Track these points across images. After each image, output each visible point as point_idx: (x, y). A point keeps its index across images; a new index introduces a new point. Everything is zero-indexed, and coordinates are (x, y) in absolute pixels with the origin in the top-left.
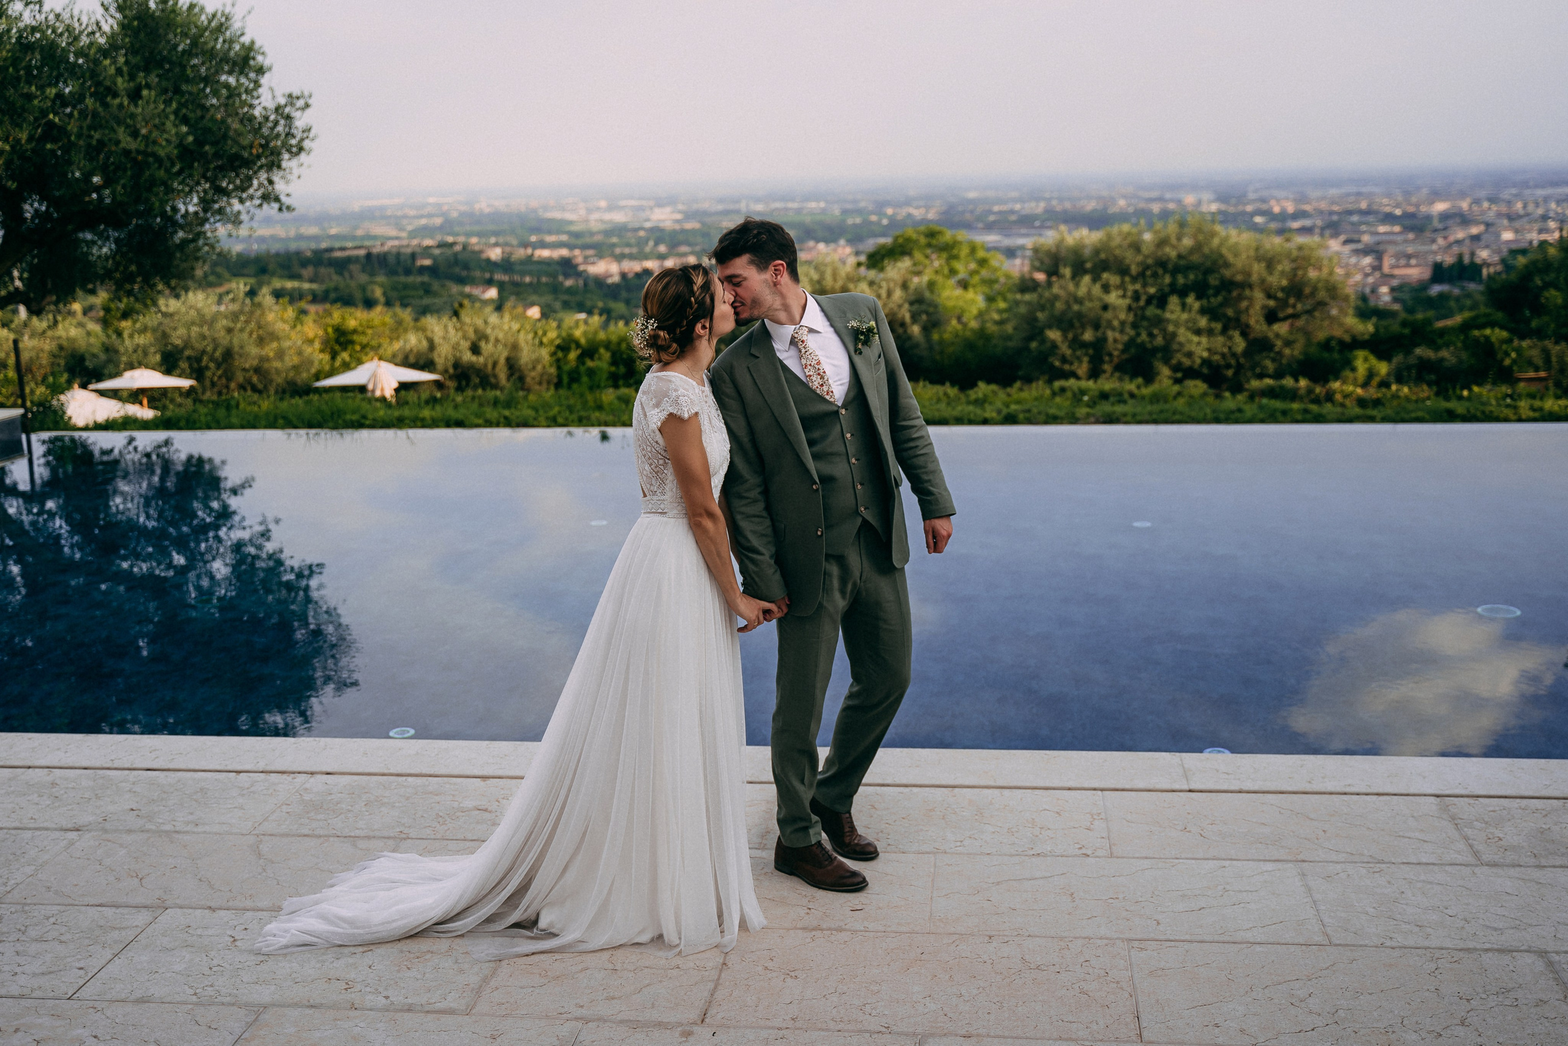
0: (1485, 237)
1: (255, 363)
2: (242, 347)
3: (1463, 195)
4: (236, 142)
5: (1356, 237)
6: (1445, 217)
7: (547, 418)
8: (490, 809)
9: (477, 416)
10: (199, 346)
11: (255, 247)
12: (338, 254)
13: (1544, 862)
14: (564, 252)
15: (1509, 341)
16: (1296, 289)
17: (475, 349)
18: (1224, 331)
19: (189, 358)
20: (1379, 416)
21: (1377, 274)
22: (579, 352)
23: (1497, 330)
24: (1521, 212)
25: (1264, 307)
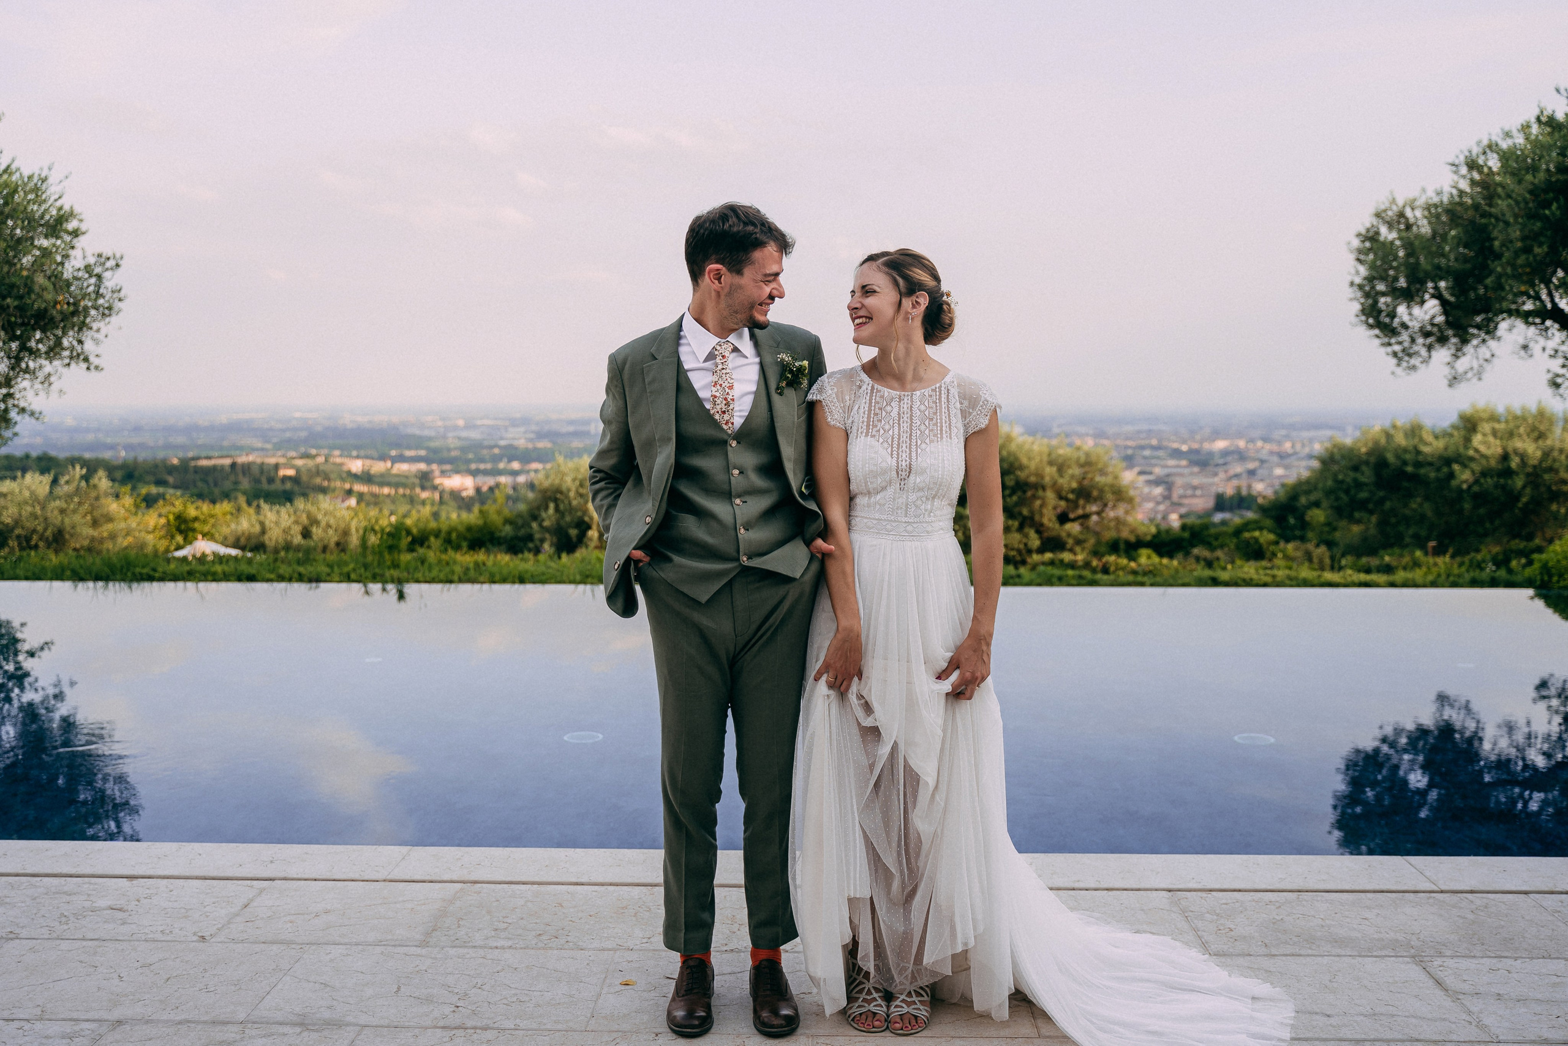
0: (1260, 472)
1: (86, 543)
2: (73, 528)
3: (1240, 435)
4: (39, 296)
5: (1148, 469)
6: (1225, 453)
7: (341, 574)
8: (126, 908)
9: (271, 571)
10: (29, 525)
11: (123, 454)
12: (204, 463)
13: (1274, 952)
14: (422, 466)
15: (1277, 543)
16: (1084, 493)
17: (306, 534)
18: (1021, 529)
19: (18, 537)
20: (1148, 582)
21: (1167, 503)
22: (410, 539)
23: (1265, 532)
24: (1290, 451)
25: (1055, 508)
